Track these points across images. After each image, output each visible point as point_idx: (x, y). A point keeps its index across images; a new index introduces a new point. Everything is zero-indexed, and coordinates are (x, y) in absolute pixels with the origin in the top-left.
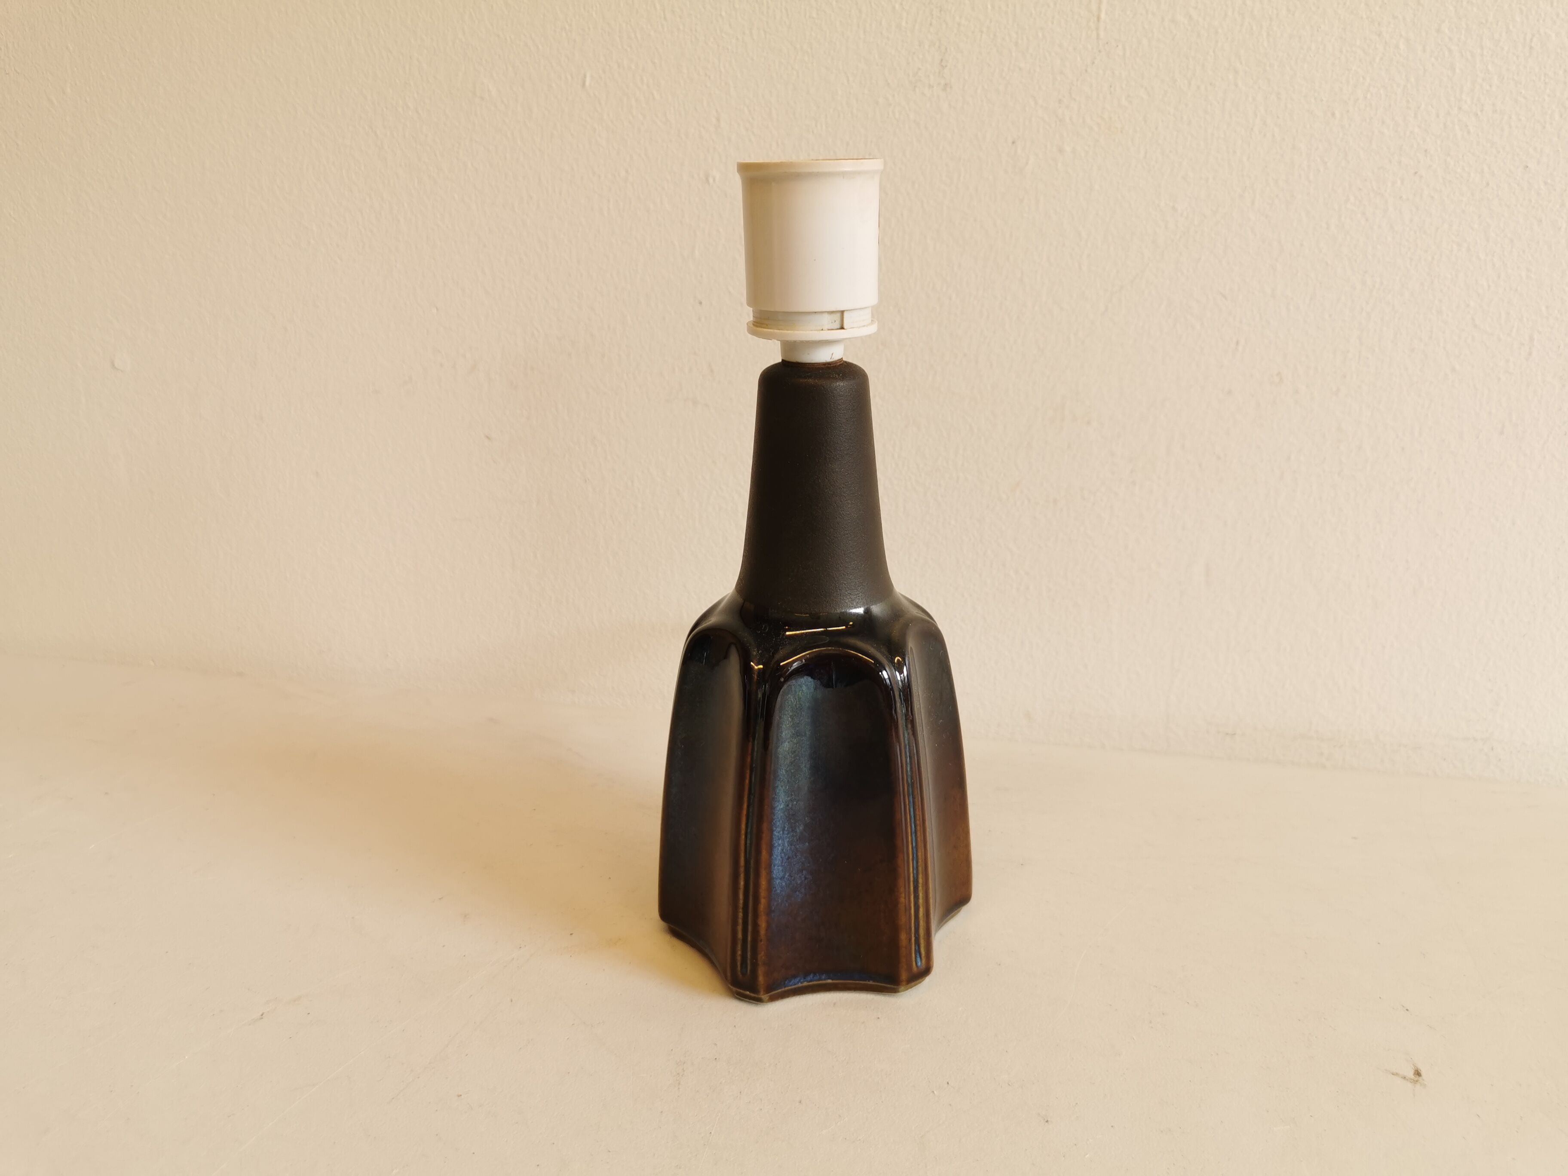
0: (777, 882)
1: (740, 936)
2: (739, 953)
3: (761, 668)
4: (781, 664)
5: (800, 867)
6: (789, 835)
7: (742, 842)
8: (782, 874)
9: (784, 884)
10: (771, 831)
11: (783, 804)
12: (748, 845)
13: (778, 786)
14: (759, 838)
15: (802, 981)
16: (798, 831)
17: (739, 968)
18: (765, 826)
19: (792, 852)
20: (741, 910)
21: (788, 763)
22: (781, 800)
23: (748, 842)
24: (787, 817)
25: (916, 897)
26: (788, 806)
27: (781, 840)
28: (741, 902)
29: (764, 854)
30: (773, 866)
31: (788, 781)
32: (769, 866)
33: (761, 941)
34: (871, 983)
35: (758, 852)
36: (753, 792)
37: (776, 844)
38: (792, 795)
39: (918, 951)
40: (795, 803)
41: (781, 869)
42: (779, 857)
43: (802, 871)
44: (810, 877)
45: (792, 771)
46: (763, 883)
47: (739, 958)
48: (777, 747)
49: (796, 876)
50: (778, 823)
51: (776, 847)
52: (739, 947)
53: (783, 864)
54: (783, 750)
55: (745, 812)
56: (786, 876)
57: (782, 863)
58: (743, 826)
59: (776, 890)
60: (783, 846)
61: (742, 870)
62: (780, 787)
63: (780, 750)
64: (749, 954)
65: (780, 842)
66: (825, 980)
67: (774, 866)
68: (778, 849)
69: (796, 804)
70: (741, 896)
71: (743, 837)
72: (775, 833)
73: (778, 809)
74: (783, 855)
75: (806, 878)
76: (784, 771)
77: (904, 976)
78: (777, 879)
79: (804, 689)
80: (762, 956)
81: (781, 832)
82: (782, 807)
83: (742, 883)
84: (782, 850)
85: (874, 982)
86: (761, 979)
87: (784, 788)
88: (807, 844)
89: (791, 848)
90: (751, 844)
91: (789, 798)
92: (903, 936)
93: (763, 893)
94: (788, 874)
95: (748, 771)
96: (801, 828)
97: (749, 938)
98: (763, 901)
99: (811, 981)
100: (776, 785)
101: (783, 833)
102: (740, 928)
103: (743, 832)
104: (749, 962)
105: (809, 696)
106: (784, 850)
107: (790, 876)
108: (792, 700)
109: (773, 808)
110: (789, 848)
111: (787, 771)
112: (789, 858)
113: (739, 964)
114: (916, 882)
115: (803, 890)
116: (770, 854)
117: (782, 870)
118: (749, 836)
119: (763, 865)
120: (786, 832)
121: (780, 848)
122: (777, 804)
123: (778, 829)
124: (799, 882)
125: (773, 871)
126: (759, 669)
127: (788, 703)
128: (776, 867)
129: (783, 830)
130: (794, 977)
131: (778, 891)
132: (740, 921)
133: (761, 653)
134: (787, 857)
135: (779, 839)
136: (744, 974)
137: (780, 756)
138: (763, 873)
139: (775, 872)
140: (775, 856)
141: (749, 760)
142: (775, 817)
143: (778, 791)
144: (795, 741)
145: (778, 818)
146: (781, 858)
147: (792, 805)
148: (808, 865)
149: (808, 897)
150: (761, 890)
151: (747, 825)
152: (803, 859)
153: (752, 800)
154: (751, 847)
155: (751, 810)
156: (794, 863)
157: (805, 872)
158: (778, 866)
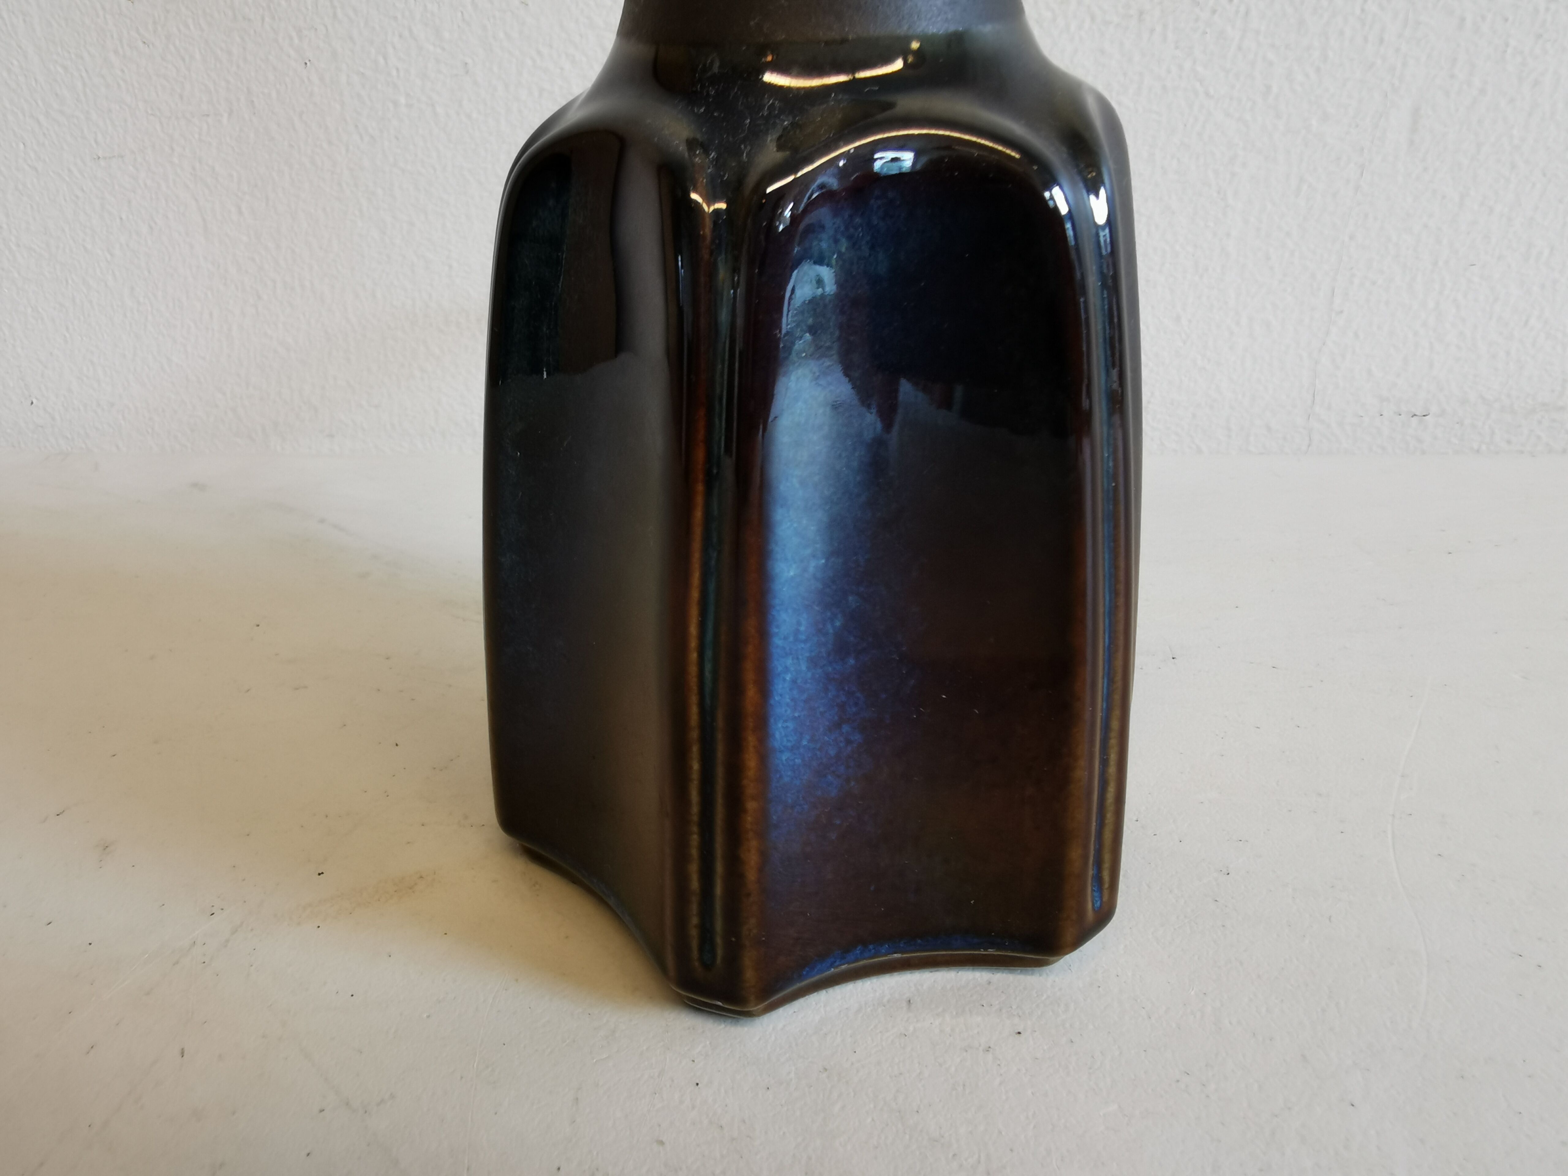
0: (784, 758)
1: (695, 884)
2: (695, 920)
4: (769, 190)
5: (836, 718)
6: (808, 644)
7: (693, 669)
8: (793, 739)
9: (798, 761)
10: (766, 638)
11: (794, 566)
12: (708, 675)
13: (780, 522)
14: (736, 658)
15: (837, 963)
16: (831, 630)
17: (695, 954)
18: (752, 625)
19: (818, 684)
20: (695, 829)
22: (790, 557)
23: (708, 667)
25: (1105, 763)
27: (790, 658)
28: (695, 809)
29: (751, 692)
30: (772, 720)
32: (764, 722)
33: (749, 895)
34: (991, 951)
35: (737, 689)
36: (715, 539)
37: (780, 669)
39: (1098, 878)
41: (792, 727)
42: (787, 700)
43: (838, 725)
44: (857, 737)
46: (751, 762)
47: (694, 933)
48: (777, 417)
49: (826, 738)
51: (779, 675)
52: (694, 908)
53: (797, 715)
55: (695, 594)
56: (805, 743)
57: (794, 711)
58: (693, 630)
59: (781, 777)
60: (795, 669)
61: (694, 734)
64: (719, 925)
65: (789, 661)
66: (885, 955)
67: (776, 722)
68: (784, 680)
69: (826, 565)
70: (694, 795)
71: (694, 656)
72: (776, 641)
73: (783, 580)
74: (795, 692)
75: (848, 742)
76: (795, 480)
77: (1069, 935)
78: (781, 752)
79: (843, 250)
80: (751, 927)
81: (791, 639)
82: (793, 574)
83: (696, 766)
84: (794, 681)
85: (998, 949)
86: (750, 975)
87: (796, 525)
88: (852, 661)
89: (813, 676)
90: (715, 672)
91: (808, 551)
92: (1075, 854)
93: (750, 787)
94: (808, 737)
95: (700, 488)
96: (838, 623)
97: (719, 890)
98: (751, 805)
99: (857, 960)
100: (777, 518)
101: (796, 639)
102: (694, 868)
103: (693, 643)
104: (719, 940)
105: (855, 266)
106: (799, 682)
107: (812, 740)
110: (809, 675)
111: (801, 482)
112: (810, 698)
113: (695, 944)
114: (1106, 728)
115: (842, 770)
116: (766, 693)
117: (795, 730)
118: (709, 654)
119: (749, 722)
120: (802, 637)
121: (788, 677)
122: (777, 568)
123: (784, 631)
124: (832, 752)
125: (774, 735)
128: (779, 724)
129: (797, 632)
131: (786, 779)
132: (694, 852)
133: (717, 159)
134: (805, 697)
135: (786, 655)
136: (708, 966)
138: (750, 742)
139: (777, 735)
140: (777, 698)
141: (700, 455)
142: (776, 601)
145: (784, 602)
146: (792, 700)
147: (816, 568)
148: (854, 709)
149: (853, 783)
150: (745, 782)
151: (702, 625)
152: (844, 699)
153: (713, 562)
154: (715, 680)
155: (712, 586)
156: (821, 709)
157: (846, 728)
158: (786, 721)
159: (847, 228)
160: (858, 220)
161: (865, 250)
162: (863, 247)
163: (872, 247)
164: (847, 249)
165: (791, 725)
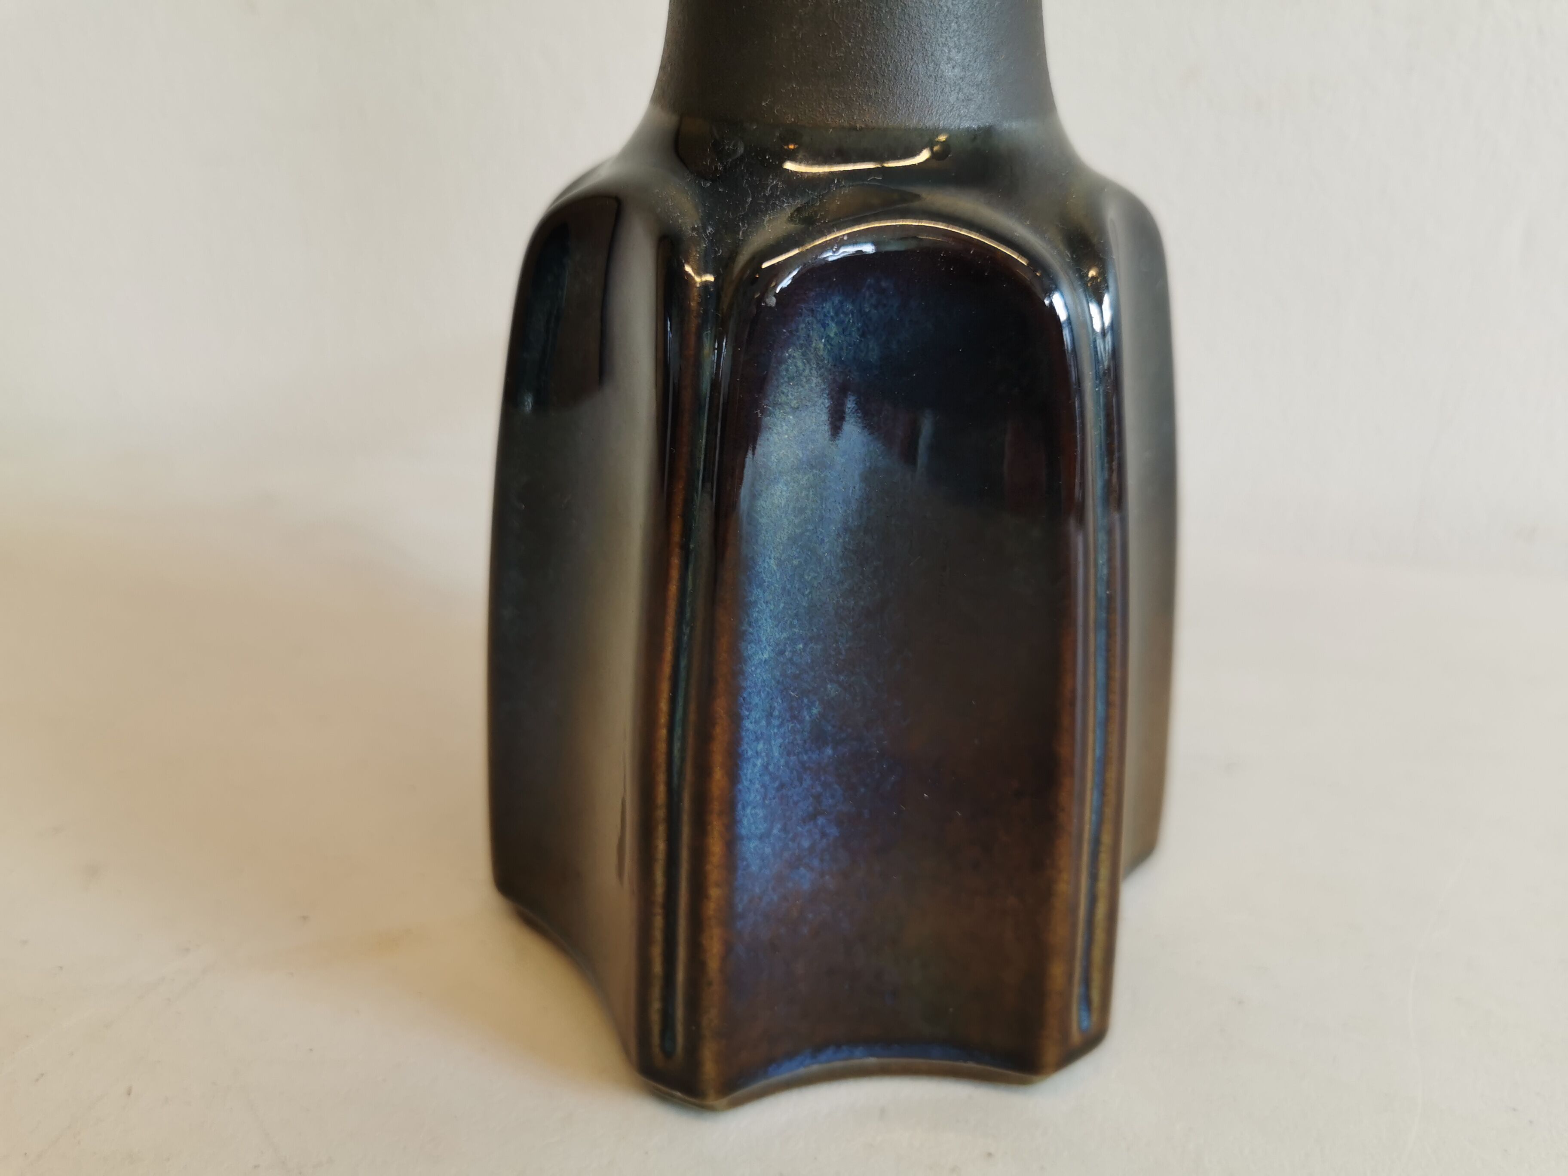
0: (752, 845)
1: (657, 968)
2: (657, 1005)
3: (711, 282)
5: (811, 809)
6: (782, 730)
7: (662, 746)
8: (762, 827)
9: (768, 850)
10: (736, 720)
11: (769, 648)
12: (676, 752)
13: (755, 602)
14: (704, 739)
15: (805, 1064)
16: (807, 718)
17: (656, 1040)
18: (720, 706)
19: (792, 772)
20: (659, 910)
21: (785, 539)
22: (764, 639)
23: (677, 745)
24: (778, 682)
25: (1094, 877)
26: (782, 653)
27: (761, 742)
28: (659, 890)
29: (718, 775)
30: (740, 806)
31: (784, 589)
32: (731, 807)
33: (710, 984)
34: (971, 1065)
35: (703, 771)
36: (688, 615)
37: (750, 753)
38: (792, 626)
39: (1087, 1000)
40: (801, 646)
41: (761, 815)
42: (757, 786)
43: (812, 817)
44: (833, 831)
45: (795, 562)
46: (716, 847)
47: (655, 1017)
48: (754, 497)
49: (799, 829)
50: (756, 700)
51: (749, 759)
52: (656, 992)
53: (767, 802)
54: (773, 504)
56: (775, 831)
57: (764, 798)
58: (664, 705)
59: (748, 866)
60: (767, 755)
61: (661, 813)
62: (761, 605)
63: (763, 503)
64: (680, 1013)
65: (760, 746)
67: (744, 808)
68: (755, 765)
69: (804, 650)
71: (663, 732)
72: (748, 724)
73: (756, 662)
74: (767, 778)
75: (824, 835)
76: (772, 561)
78: (749, 839)
79: (832, 335)
80: (711, 1017)
81: (764, 723)
82: (766, 656)
83: (661, 846)
84: (766, 767)
86: (710, 1068)
87: (772, 607)
88: (829, 751)
89: (787, 763)
90: (683, 750)
91: (785, 635)
92: (1057, 970)
93: (714, 872)
94: (779, 826)
95: (676, 562)
96: (815, 711)
97: (680, 976)
98: (714, 892)
99: (829, 1061)
100: (753, 599)
101: (769, 724)
102: (657, 952)
103: (663, 719)
104: (679, 1028)
105: (844, 353)
106: (771, 768)
107: (784, 829)
108: (800, 364)
109: (737, 658)
110: (782, 762)
111: (780, 563)
112: (782, 786)
113: (656, 1029)
114: (1096, 842)
115: (816, 863)
116: (733, 775)
117: (765, 818)
118: (678, 731)
119: (716, 806)
120: (776, 722)
121: (759, 762)
122: (750, 649)
123: (755, 715)
124: (806, 844)
125: (740, 821)
126: (706, 285)
127: (787, 370)
128: (748, 811)
129: (770, 715)
130: (790, 1055)
131: (754, 868)
132: (658, 934)
134: (777, 784)
135: (757, 739)
137: (764, 520)
138: (716, 826)
139: (745, 822)
140: (746, 783)
141: (678, 529)
142: (749, 683)
143: (755, 615)
144: (804, 482)
145: (756, 684)
146: (764, 786)
147: (794, 652)
148: (831, 802)
149: (827, 877)
150: (709, 867)
151: (673, 701)
152: (819, 789)
153: (686, 638)
154: (683, 760)
155: (683, 663)
156: (795, 798)
157: (821, 820)
158: (754, 808)
159: (837, 314)
160: (849, 306)
161: (856, 336)
162: (853, 334)
163: (863, 335)
164: (836, 334)
165: (761, 812)
